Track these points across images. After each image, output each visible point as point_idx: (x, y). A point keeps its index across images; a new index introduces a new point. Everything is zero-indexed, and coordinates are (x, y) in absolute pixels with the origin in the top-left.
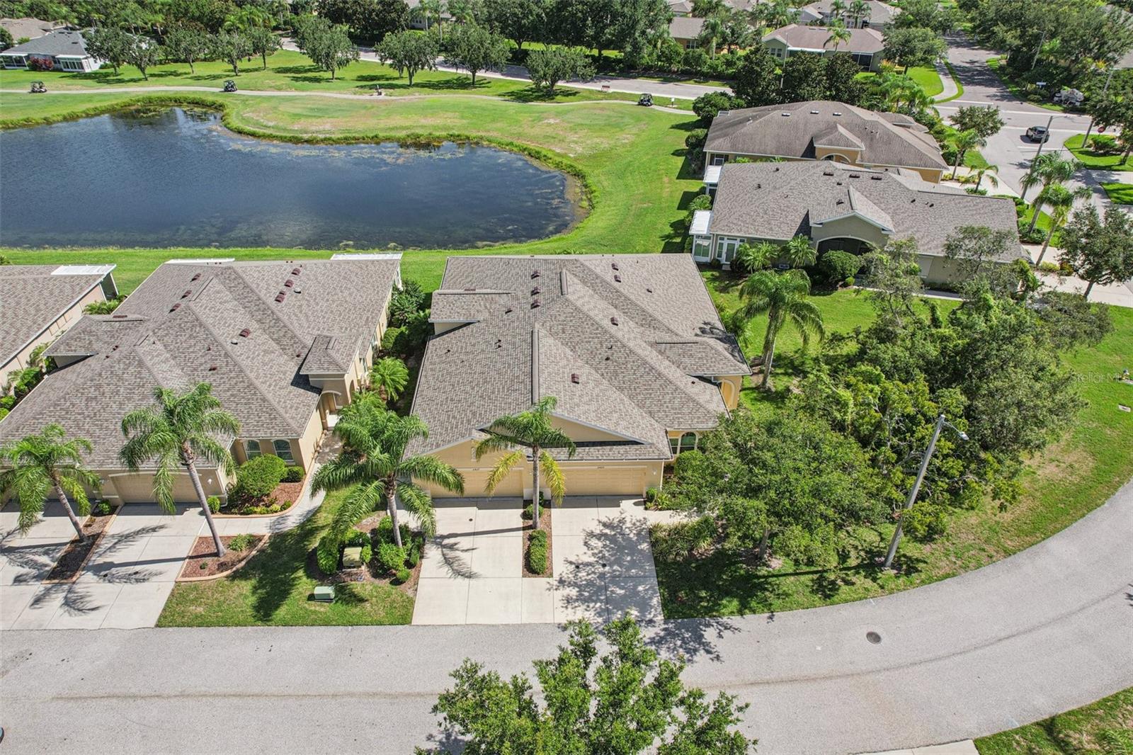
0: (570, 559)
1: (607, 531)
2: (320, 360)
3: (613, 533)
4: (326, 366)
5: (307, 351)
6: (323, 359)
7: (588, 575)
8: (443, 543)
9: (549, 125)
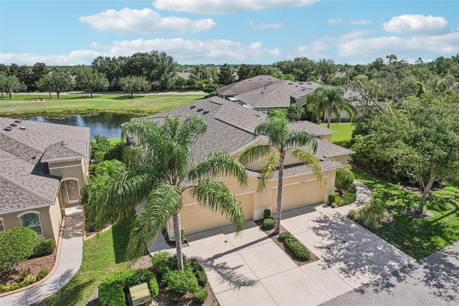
0: (318, 246)
1: (322, 224)
2: (59, 151)
3: (328, 224)
4: (65, 154)
5: (41, 155)
6: (61, 151)
8: (214, 264)
9: (138, 103)
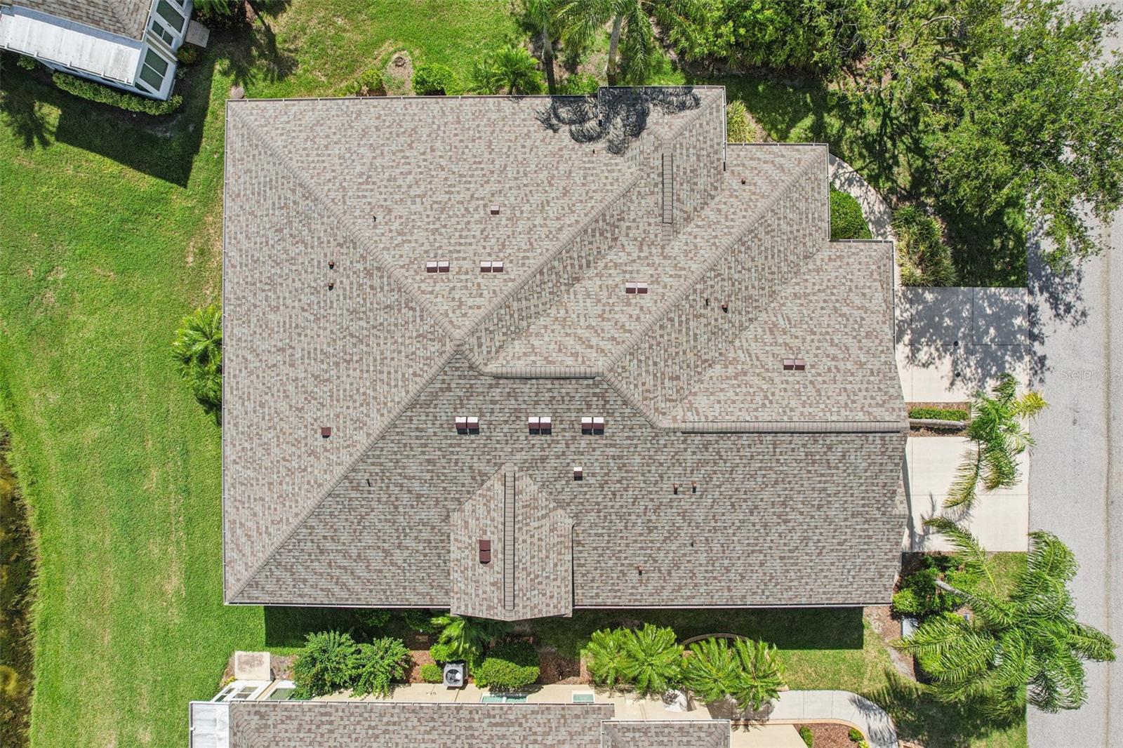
1: (907, 338)
7: (969, 366)
